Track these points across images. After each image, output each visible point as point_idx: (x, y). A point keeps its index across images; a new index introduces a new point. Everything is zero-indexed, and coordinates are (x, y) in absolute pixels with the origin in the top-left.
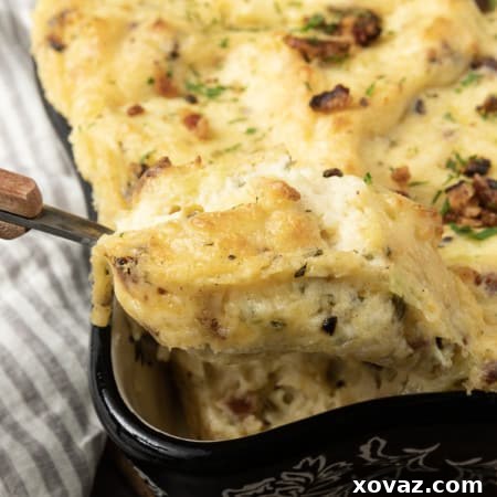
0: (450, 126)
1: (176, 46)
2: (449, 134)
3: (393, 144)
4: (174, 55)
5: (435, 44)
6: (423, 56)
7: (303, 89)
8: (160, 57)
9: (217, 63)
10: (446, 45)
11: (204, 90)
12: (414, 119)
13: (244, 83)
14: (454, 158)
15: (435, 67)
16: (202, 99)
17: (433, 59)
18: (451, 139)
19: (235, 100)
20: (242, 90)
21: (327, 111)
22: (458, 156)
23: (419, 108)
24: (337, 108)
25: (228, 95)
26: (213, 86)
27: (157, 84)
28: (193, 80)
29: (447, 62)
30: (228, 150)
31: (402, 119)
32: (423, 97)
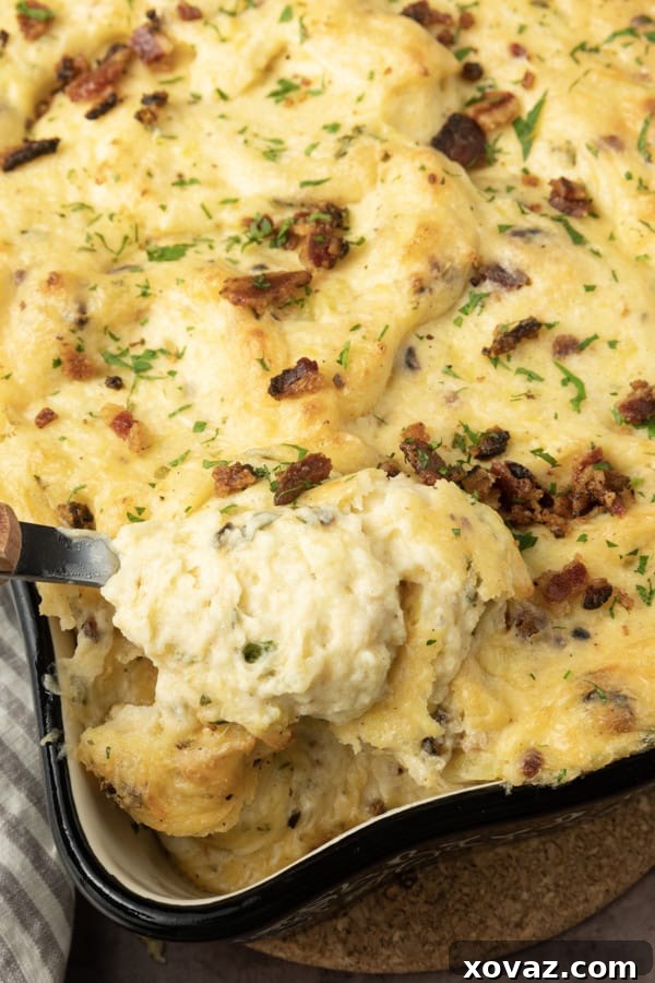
0: (452, 385)
1: (82, 310)
2: (453, 397)
3: (382, 422)
4: (82, 323)
5: (420, 267)
6: (407, 287)
7: (256, 368)
8: (65, 331)
9: (139, 317)
10: (435, 265)
11: (128, 360)
12: (406, 381)
13: (180, 345)
14: (461, 432)
15: (424, 299)
16: (128, 377)
17: (420, 288)
18: (455, 404)
19: (172, 373)
20: (179, 356)
21: (293, 395)
22: (467, 429)
23: (410, 360)
24: (306, 391)
25: (161, 365)
26: (139, 351)
27: (67, 365)
28: (112, 348)
29: (439, 287)
30: (175, 464)
31: (390, 382)
32: (414, 342)
